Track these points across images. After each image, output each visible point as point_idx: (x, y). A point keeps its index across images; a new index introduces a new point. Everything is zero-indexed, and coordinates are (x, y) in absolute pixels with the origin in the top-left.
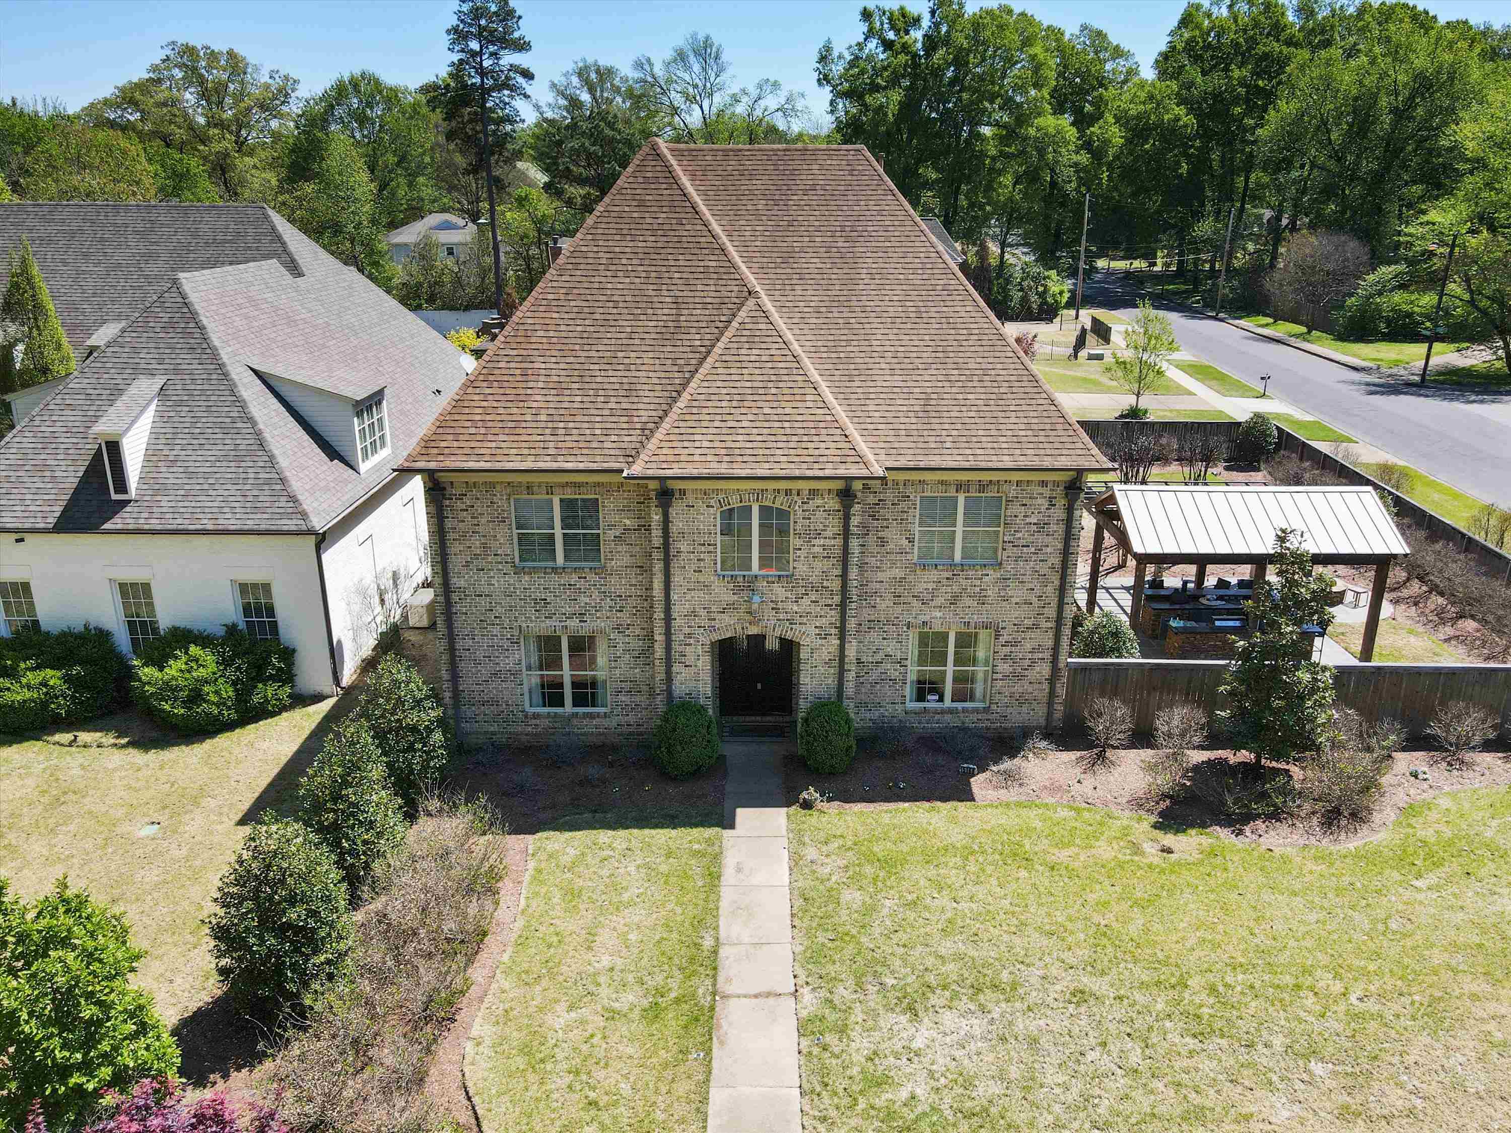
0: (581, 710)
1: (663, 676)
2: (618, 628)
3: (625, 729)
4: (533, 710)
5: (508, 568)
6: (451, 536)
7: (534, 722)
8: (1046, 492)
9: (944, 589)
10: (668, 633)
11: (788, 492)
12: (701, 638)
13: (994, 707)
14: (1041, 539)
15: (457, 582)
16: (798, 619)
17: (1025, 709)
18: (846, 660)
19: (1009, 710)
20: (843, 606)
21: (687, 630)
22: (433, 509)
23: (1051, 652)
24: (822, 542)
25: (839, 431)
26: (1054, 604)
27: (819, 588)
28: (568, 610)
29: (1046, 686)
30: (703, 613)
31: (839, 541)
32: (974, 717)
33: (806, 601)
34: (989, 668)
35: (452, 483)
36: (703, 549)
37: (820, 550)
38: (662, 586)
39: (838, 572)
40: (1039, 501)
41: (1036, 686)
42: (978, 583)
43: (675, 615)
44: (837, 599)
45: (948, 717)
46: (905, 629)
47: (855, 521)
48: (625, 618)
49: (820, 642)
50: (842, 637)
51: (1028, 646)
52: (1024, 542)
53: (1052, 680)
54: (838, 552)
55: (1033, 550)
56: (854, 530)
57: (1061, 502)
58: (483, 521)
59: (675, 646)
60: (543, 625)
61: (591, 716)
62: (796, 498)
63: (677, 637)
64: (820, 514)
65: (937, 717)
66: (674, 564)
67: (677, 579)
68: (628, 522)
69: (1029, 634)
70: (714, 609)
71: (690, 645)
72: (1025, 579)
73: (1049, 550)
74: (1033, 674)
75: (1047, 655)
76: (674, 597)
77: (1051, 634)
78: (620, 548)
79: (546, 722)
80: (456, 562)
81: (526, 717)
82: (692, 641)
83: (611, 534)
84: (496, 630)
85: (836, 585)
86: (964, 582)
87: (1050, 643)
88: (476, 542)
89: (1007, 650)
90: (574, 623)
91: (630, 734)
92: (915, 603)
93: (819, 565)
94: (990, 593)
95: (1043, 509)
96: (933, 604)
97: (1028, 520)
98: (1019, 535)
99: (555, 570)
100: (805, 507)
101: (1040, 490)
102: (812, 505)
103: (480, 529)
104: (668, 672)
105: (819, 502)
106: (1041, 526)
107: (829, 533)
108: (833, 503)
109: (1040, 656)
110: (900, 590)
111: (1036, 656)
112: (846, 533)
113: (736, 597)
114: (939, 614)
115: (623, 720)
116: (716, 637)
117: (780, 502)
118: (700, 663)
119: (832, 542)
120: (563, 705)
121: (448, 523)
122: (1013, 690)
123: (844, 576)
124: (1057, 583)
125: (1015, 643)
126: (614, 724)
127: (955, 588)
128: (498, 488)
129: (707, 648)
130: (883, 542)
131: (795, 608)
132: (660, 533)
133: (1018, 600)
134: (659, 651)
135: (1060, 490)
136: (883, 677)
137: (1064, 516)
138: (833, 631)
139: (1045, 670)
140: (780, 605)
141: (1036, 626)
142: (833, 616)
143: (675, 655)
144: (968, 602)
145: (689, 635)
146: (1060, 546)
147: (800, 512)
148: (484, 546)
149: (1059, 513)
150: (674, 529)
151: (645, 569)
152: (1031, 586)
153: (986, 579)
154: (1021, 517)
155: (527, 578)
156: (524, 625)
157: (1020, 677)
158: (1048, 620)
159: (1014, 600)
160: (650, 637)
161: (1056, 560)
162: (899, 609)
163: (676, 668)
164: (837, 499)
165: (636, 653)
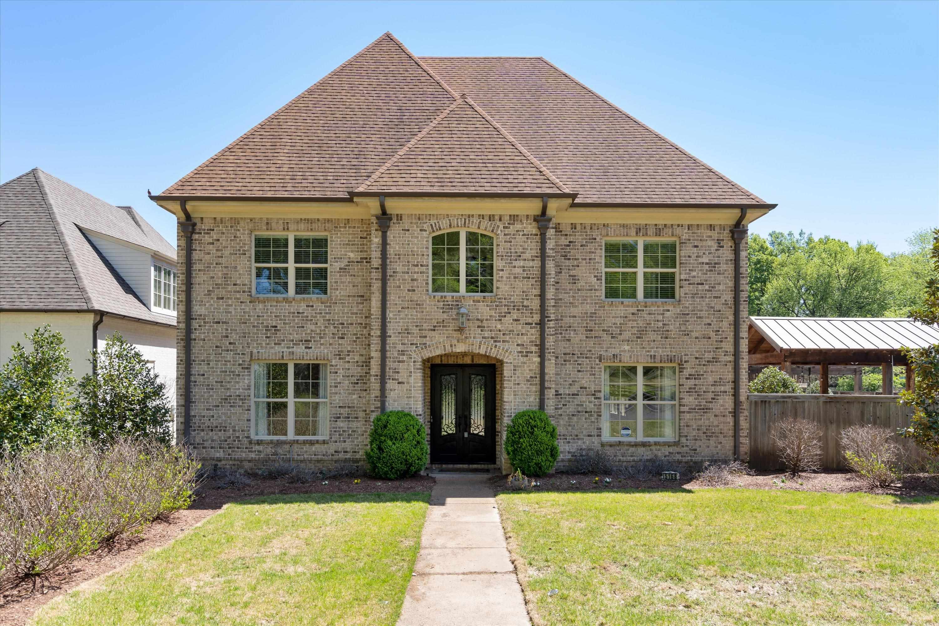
0: (301, 438)
1: (378, 393)
2: (339, 355)
3: (341, 456)
4: (257, 438)
5: (245, 297)
6: (196, 267)
7: (257, 447)
8: (715, 235)
9: (630, 324)
10: (383, 351)
11: (491, 218)
12: (414, 355)
13: (683, 440)
14: (713, 277)
15: (197, 309)
16: (501, 338)
17: (712, 442)
18: (547, 378)
19: (698, 443)
20: (542, 324)
21: (401, 348)
22: (183, 243)
23: (731, 385)
24: (522, 263)
25: (534, 169)
26: (731, 339)
27: (521, 308)
28: (296, 337)
29: (730, 419)
30: (415, 331)
31: (537, 263)
32: (666, 450)
33: (508, 320)
34: (676, 402)
35: (202, 219)
36: (416, 269)
37: (520, 270)
38: (379, 304)
39: (537, 292)
40: (710, 243)
41: (722, 419)
42: (660, 318)
43: (390, 332)
44: (537, 318)
45: (641, 450)
46: (597, 361)
47: (550, 244)
48: (346, 346)
49: (522, 359)
50: (542, 356)
51: (711, 379)
52: (697, 280)
53: (735, 413)
54: (536, 272)
55: (707, 287)
56: (549, 252)
57: (728, 244)
58: (227, 252)
59: (390, 364)
60: (272, 351)
61: (311, 443)
62: (498, 223)
63: (392, 353)
64: (520, 238)
65: (632, 450)
66: (391, 284)
67: (392, 297)
68: (352, 255)
69: (710, 368)
70: (425, 326)
71: (403, 362)
72: (703, 314)
73: (721, 287)
74: (717, 407)
75: (729, 388)
76: (390, 315)
77: (730, 367)
78: (344, 279)
79: (269, 450)
80: (198, 292)
81: (250, 443)
82: (405, 358)
83: (337, 266)
84: (229, 356)
85: (535, 304)
86: (648, 317)
87: (730, 376)
88: (219, 273)
89: (692, 382)
90: (300, 350)
91: (346, 460)
92: (605, 336)
93: (520, 285)
94: (671, 327)
95: (713, 250)
96: (621, 338)
97: (700, 260)
98: (694, 274)
99: (286, 300)
100: (507, 231)
101: (709, 233)
102: (512, 229)
103: (223, 260)
104: (383, 389)
105: (518, 226)
106: (713, 266)
107: (528, 255)
108: (531, 228)
109: (723, 389)
110: (591, 324)
111: (718, 389)
112: (543, 256)
113: (445, 316)
114: (627, 348)
115: (340, 446)
116: (427, 354)
117: (484, 229)
118: (412, 380)
119: (531, 264)
120: (286, 434)
121: (196, 256)
122: (700, 423)
123: (542, 296)
124: (731, 318)
125: (697, 376)
126: (332, 451)
127: (641, 323)
128: (242, 223)
129: (419, 365)
130: (574, 279)
131: (499, 326)
132: (379, 254)
133: (697, 334)
134: (375, 368)
135: (726, 234)
136: (580, 409)
137: (732, 257)
138: (534, 349)
139: (728, 402)
140: (485, 324)
141: (715, 360)
142: (533, 334)
143: (389, 373)
144: (652, 336)
145: (402, 353)
146: (731, 284)
147: (501, 236)
148: (226, 277)
149: (727, 253)
150: (391, 251)
151: (364, 298)
152: (708, 321)
153: (668, 314)
154: (693, 257)
155: (261, 306)
156: (255, 351)
157: (706, 410)
158: (726, 353)
159: (694, 334)
160: (367, 363)
161: (729, 297)
162: (591, 343)
163: (390, 385)
164: (534, 224)
165: (354, 380)
